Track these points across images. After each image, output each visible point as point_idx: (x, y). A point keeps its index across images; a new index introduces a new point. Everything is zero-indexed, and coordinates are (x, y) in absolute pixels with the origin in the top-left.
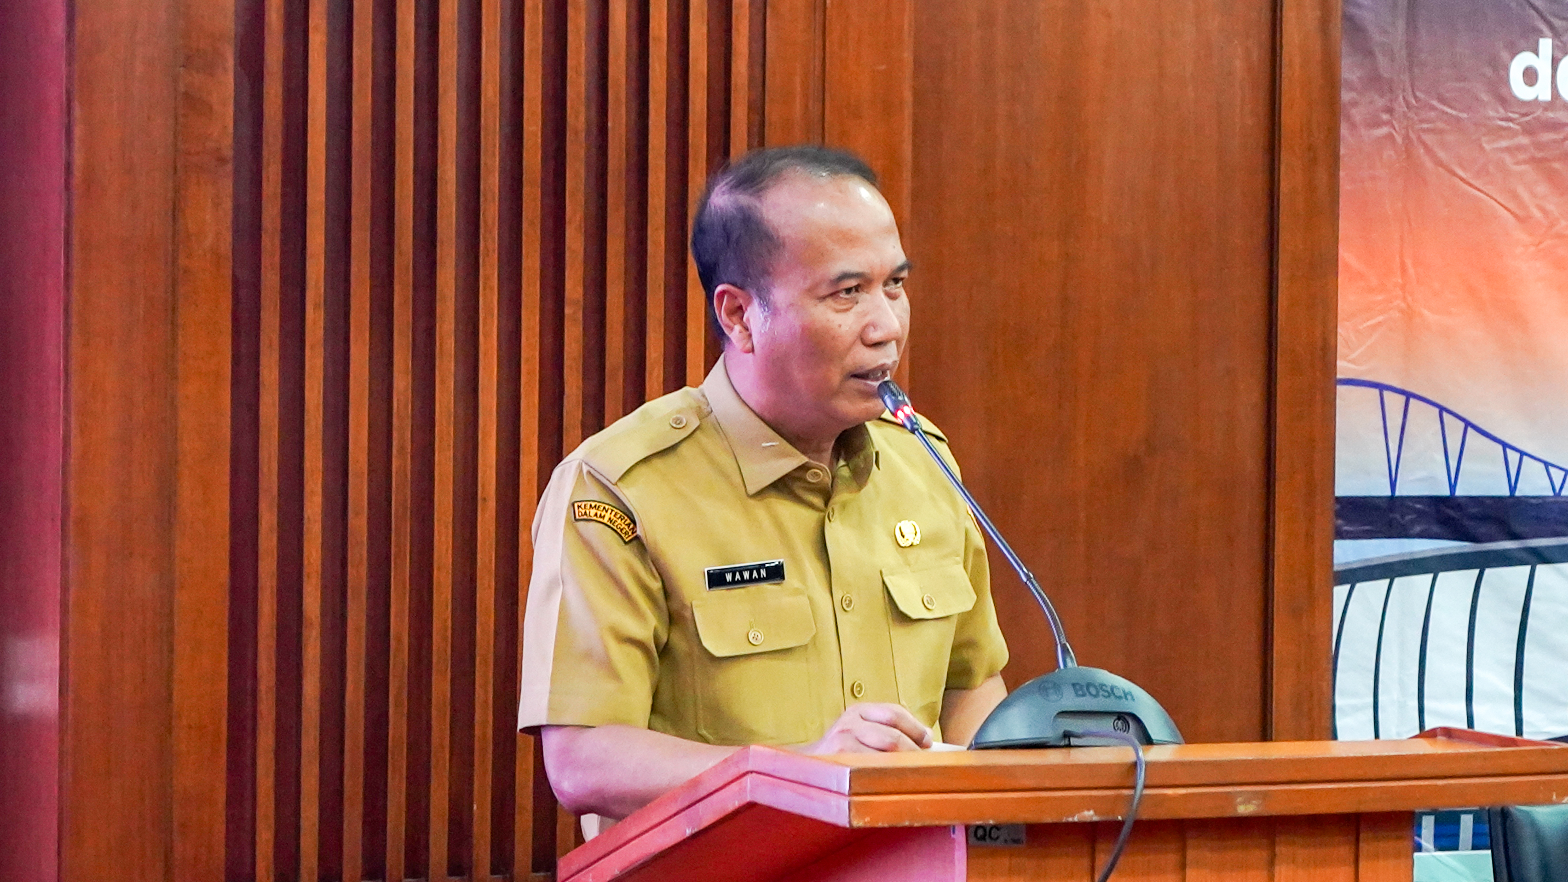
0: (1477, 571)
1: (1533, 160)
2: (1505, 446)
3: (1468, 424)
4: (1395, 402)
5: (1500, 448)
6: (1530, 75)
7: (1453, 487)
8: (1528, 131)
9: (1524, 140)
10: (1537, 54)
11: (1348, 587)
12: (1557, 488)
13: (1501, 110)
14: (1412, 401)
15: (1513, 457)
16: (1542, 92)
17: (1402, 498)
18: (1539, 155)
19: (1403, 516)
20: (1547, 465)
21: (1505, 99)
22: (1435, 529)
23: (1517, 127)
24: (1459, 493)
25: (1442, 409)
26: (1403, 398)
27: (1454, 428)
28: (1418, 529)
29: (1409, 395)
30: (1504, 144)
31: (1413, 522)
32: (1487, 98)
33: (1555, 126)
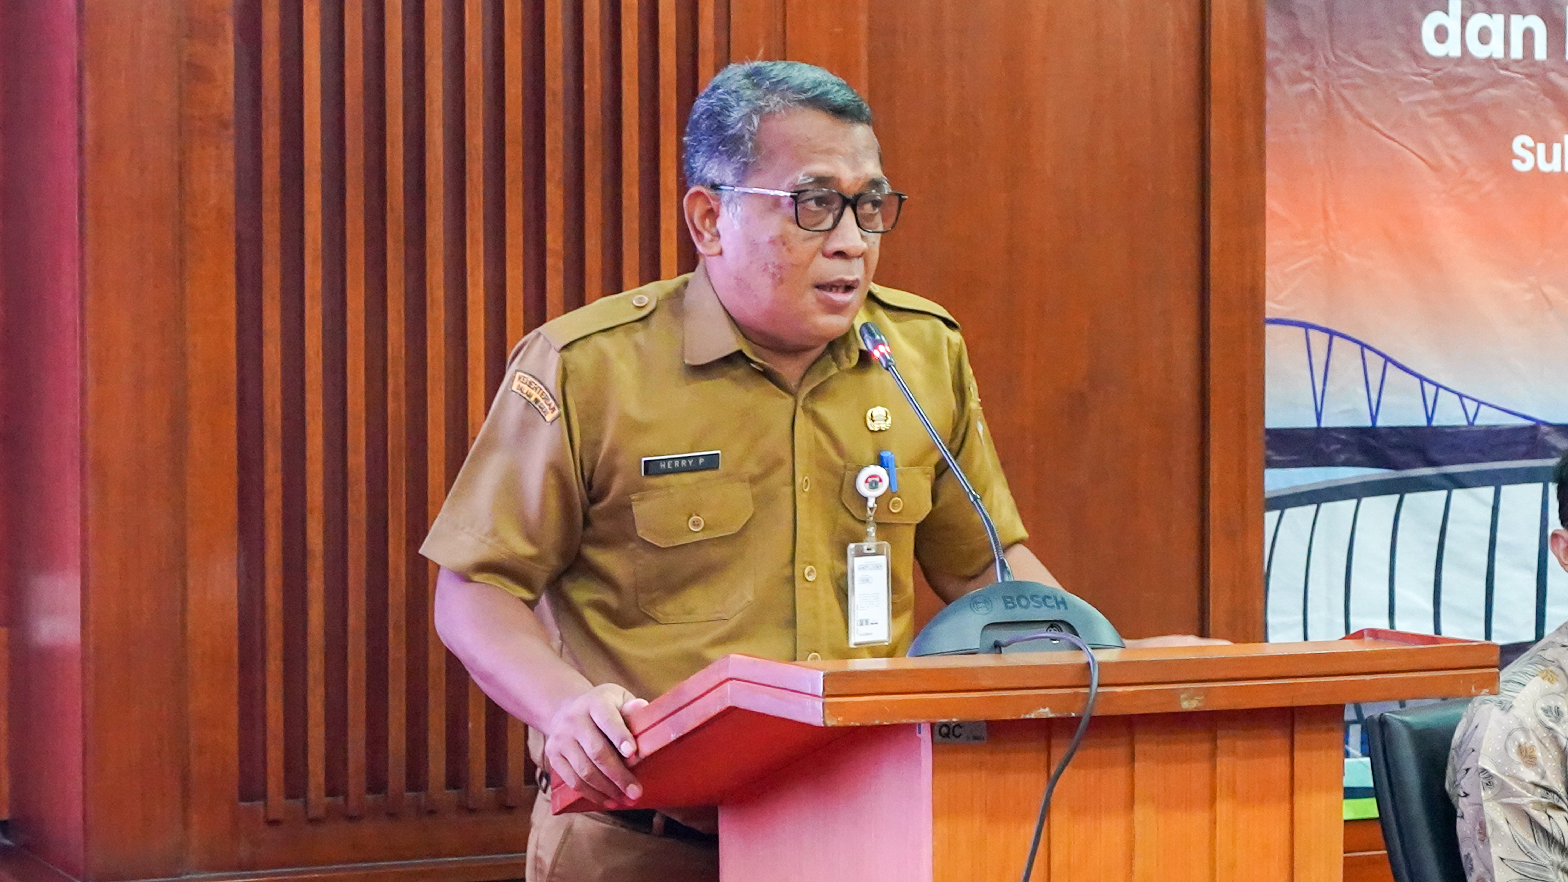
0: (1397, 497)
1: (1445, 113)
2: (1422, 379)
3: (1387, 359)
4: (1319, 340)
5: (1417, 380)
6: (1441, 34)
7: (1374, 418)
8: (1440, 84)
9: (1436, 94)
10: (1447, 13)
11: (1278, 513)
12: (1471, 417)
13: (1414, 65)
14: (1336, 339)
15: (1430, 389)
16: (1452, 48)
17: (1327, 429)
18: (1451, 107)
19: (1328, 446)
20: (1461, 396)
21: (1418, 55)
22: (1358, 458)
23: (1430, 82)
24: (1380, 423)
25: (1363, 346)
26: (1326, 336)
27: (1375, 363)
28: (1342, 457)
29: (1332, 333)
30: (1417, 97)
31: (1338, 451)
32: (1401, 55)
33: (1465, 81)
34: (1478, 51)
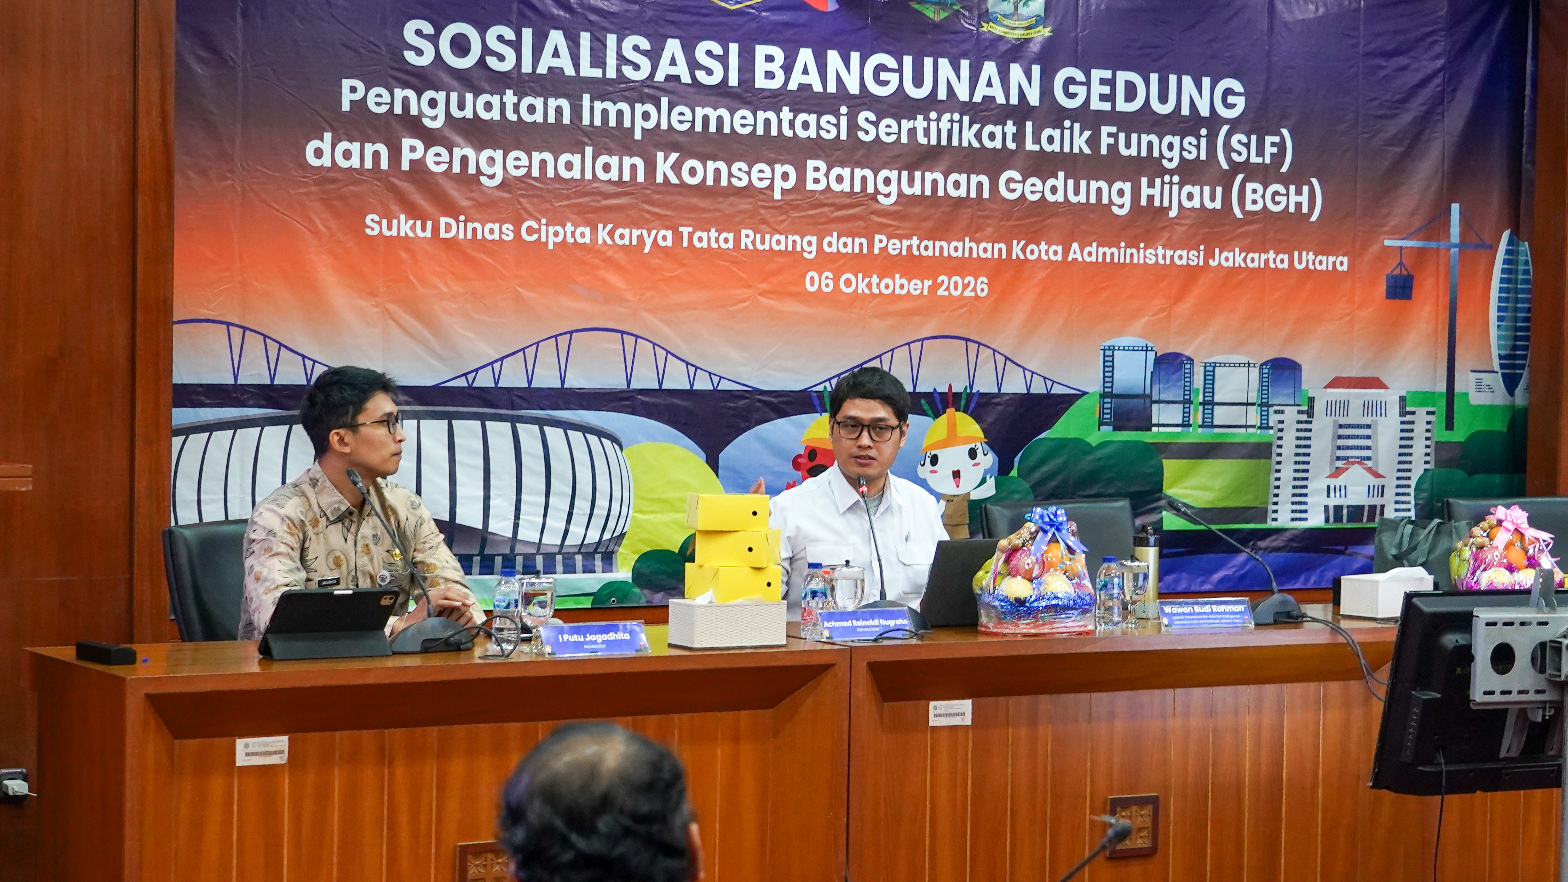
0: (288, 426)
1: (322, 200)
2: (304, 357)
3: (281, 345)
4: (236, 333)
5: (301, 358)
6: (318, 153)
7: (272, 379)
8: (317, 183)
9: (314, 188)
10: (323, 141)
11: (208, 434)
13: (301, 172)
14: (247, 332)
15: (309, 364)
16: (326, 161)
17: (241, 385)
18: (325, 197)
19: (242, 395)
21: (305, 165)
22: (263, 403)
23: (312, 182)
24: (276, 383)
25: (265, 337)
26: (242, 330)
27: (273, 347)
28: (251, 402)
29: (245, 329)
30: (301, 191)
31: (249, 398)
32: (291, 165)
33: (334, 181)
34: (343, 163)
